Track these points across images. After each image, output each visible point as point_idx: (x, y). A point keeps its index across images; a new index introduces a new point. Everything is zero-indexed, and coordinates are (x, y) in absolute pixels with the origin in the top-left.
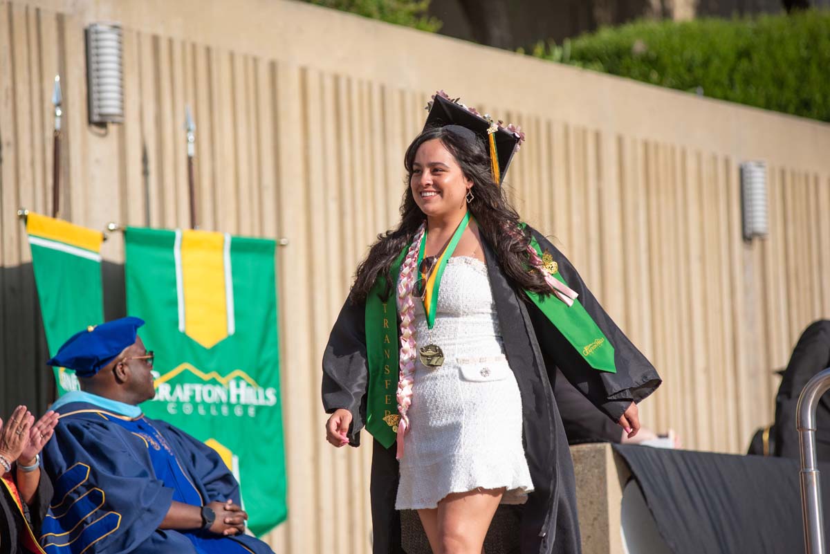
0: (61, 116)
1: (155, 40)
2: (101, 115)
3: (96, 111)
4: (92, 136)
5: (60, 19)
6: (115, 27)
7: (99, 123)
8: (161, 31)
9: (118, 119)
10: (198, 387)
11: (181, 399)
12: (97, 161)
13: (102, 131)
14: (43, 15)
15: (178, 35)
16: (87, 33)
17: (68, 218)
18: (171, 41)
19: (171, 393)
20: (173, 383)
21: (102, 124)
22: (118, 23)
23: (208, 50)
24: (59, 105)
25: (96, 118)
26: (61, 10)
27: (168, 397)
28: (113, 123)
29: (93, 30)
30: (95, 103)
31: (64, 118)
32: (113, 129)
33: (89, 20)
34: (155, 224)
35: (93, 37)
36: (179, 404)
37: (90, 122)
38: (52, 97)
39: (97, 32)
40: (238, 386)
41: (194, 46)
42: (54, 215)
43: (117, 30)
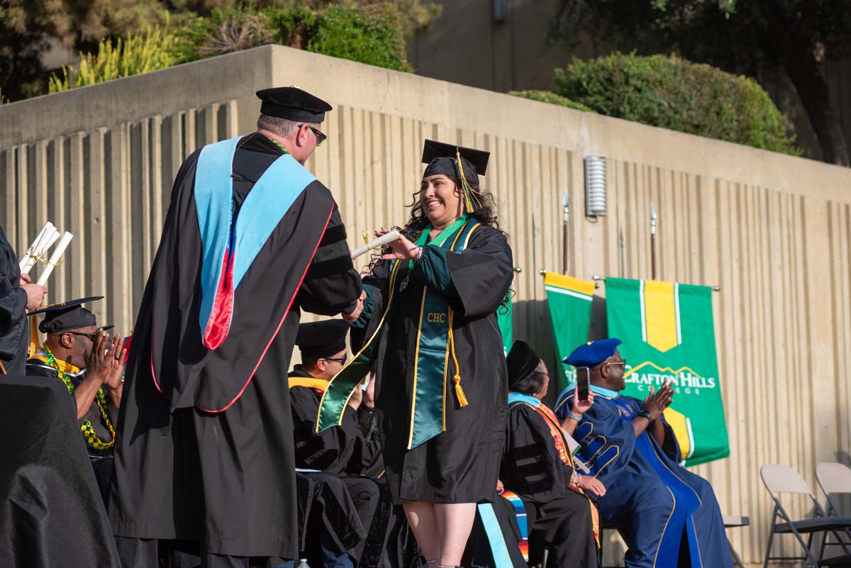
0: (568, 213)
1: (626, 164)
2: (593, 211)
3: (590, 208)
4: (588, 224)
5: (569, 154)
6: (602, 158)
7: (592, 215)
8: (629, 160)
9: (603, 213)
10: (657, 376)
11: (646, 382)
12: (591, 239)
13: (593, 220)
14: (559, 152)
15: (639, 161)
16: (585, 161)
17: (573, 274)
18: (635, 165)
19: (640, 378)
20: (640, 372)
21: (594, 216)
22: (604, 155)
23: (658, 170)
24: (567, 206)
25: (590, 213)
26: (570, 149)
27: (638, 381)
28: (600, 216)
29: (589, 159)
30: (590, 204)
31: (571, 213)
32: (600, 219)
33: (586, 154)
34: (626, 277)
35: (588, 164)
36: (645, 386)
37: (586, 215)
38: (564, 202)
39: (591, 161)
40: (686, 376)
41: (649, 168)
42: (564, 274)
43: (603, 160)
